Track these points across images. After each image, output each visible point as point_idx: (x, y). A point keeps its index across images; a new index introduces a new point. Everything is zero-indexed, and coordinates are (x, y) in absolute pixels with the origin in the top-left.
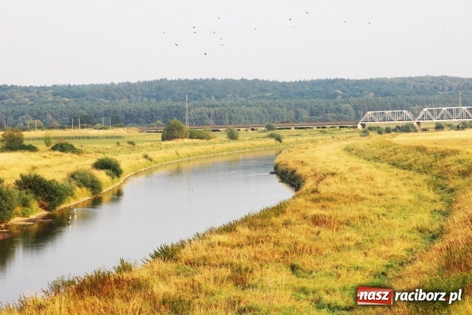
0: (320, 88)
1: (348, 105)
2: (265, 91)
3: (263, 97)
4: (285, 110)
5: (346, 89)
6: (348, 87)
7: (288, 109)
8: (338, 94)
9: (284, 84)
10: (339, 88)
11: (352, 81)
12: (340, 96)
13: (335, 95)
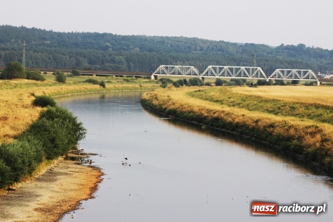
0: (91, 40)
1: (121, 57)
2: (45, 39)
3: (44, 44)
4: (68, 57)
5: (114, 42)
6: (116, 41)
7: (70, 57)
8: (109, 47)
9: (60, 35)
10: (109, 42)
11: (119, 36)
12: (111, 49)
13: (107, 48)
